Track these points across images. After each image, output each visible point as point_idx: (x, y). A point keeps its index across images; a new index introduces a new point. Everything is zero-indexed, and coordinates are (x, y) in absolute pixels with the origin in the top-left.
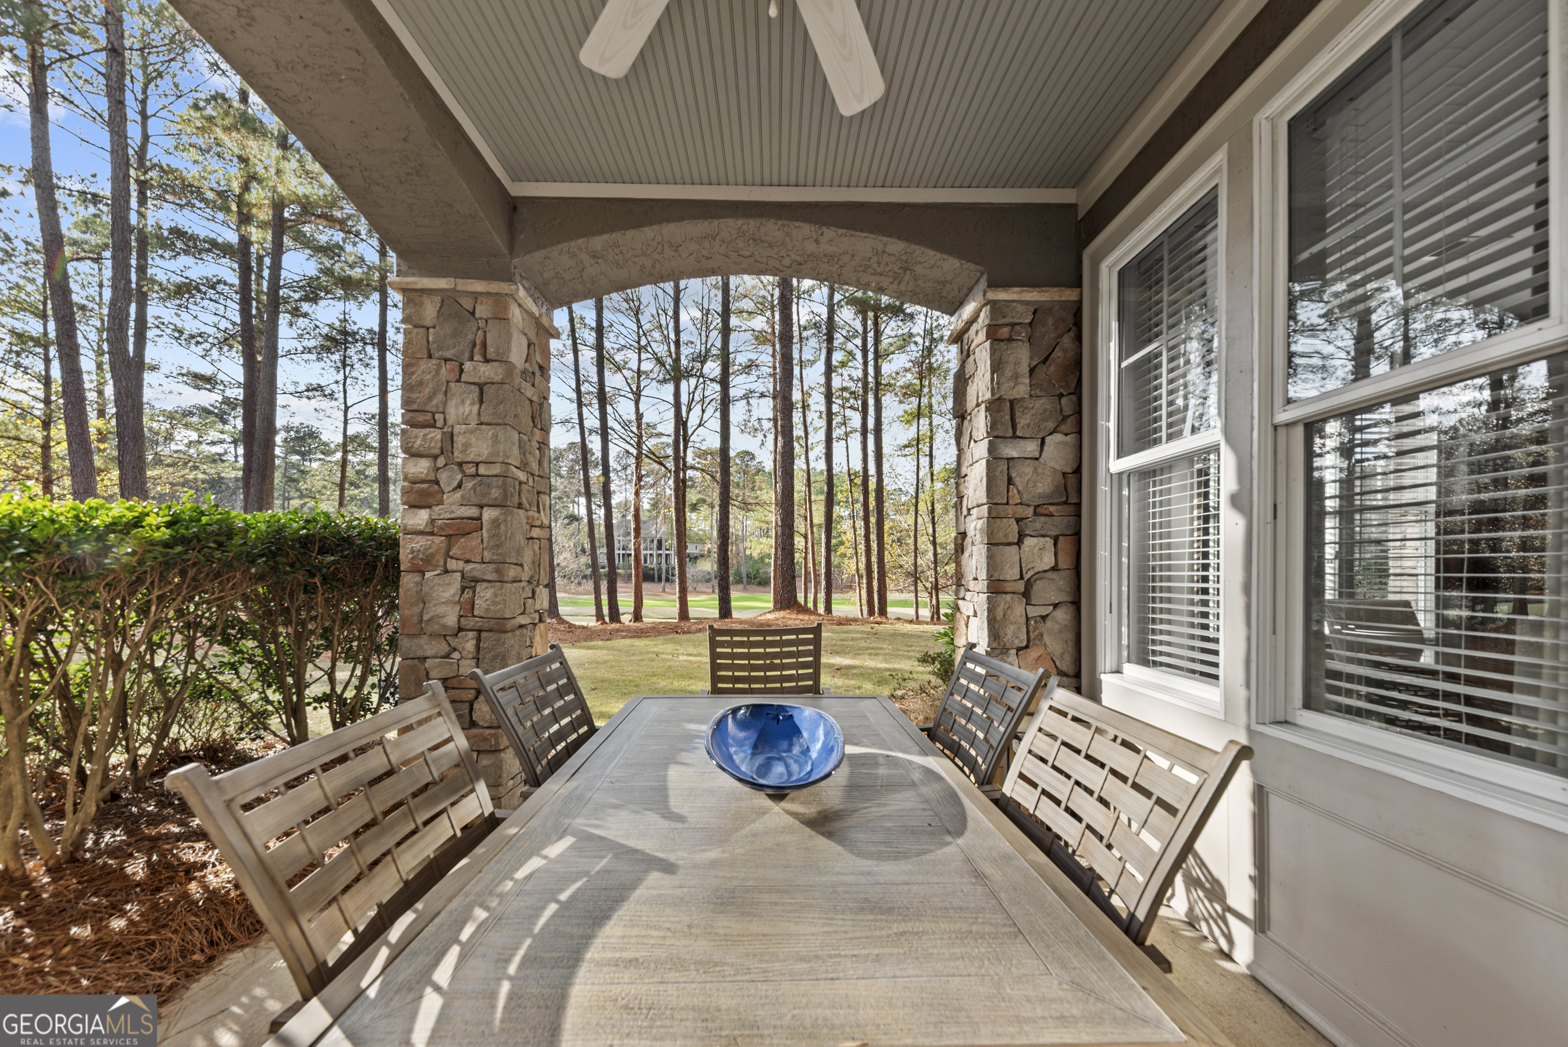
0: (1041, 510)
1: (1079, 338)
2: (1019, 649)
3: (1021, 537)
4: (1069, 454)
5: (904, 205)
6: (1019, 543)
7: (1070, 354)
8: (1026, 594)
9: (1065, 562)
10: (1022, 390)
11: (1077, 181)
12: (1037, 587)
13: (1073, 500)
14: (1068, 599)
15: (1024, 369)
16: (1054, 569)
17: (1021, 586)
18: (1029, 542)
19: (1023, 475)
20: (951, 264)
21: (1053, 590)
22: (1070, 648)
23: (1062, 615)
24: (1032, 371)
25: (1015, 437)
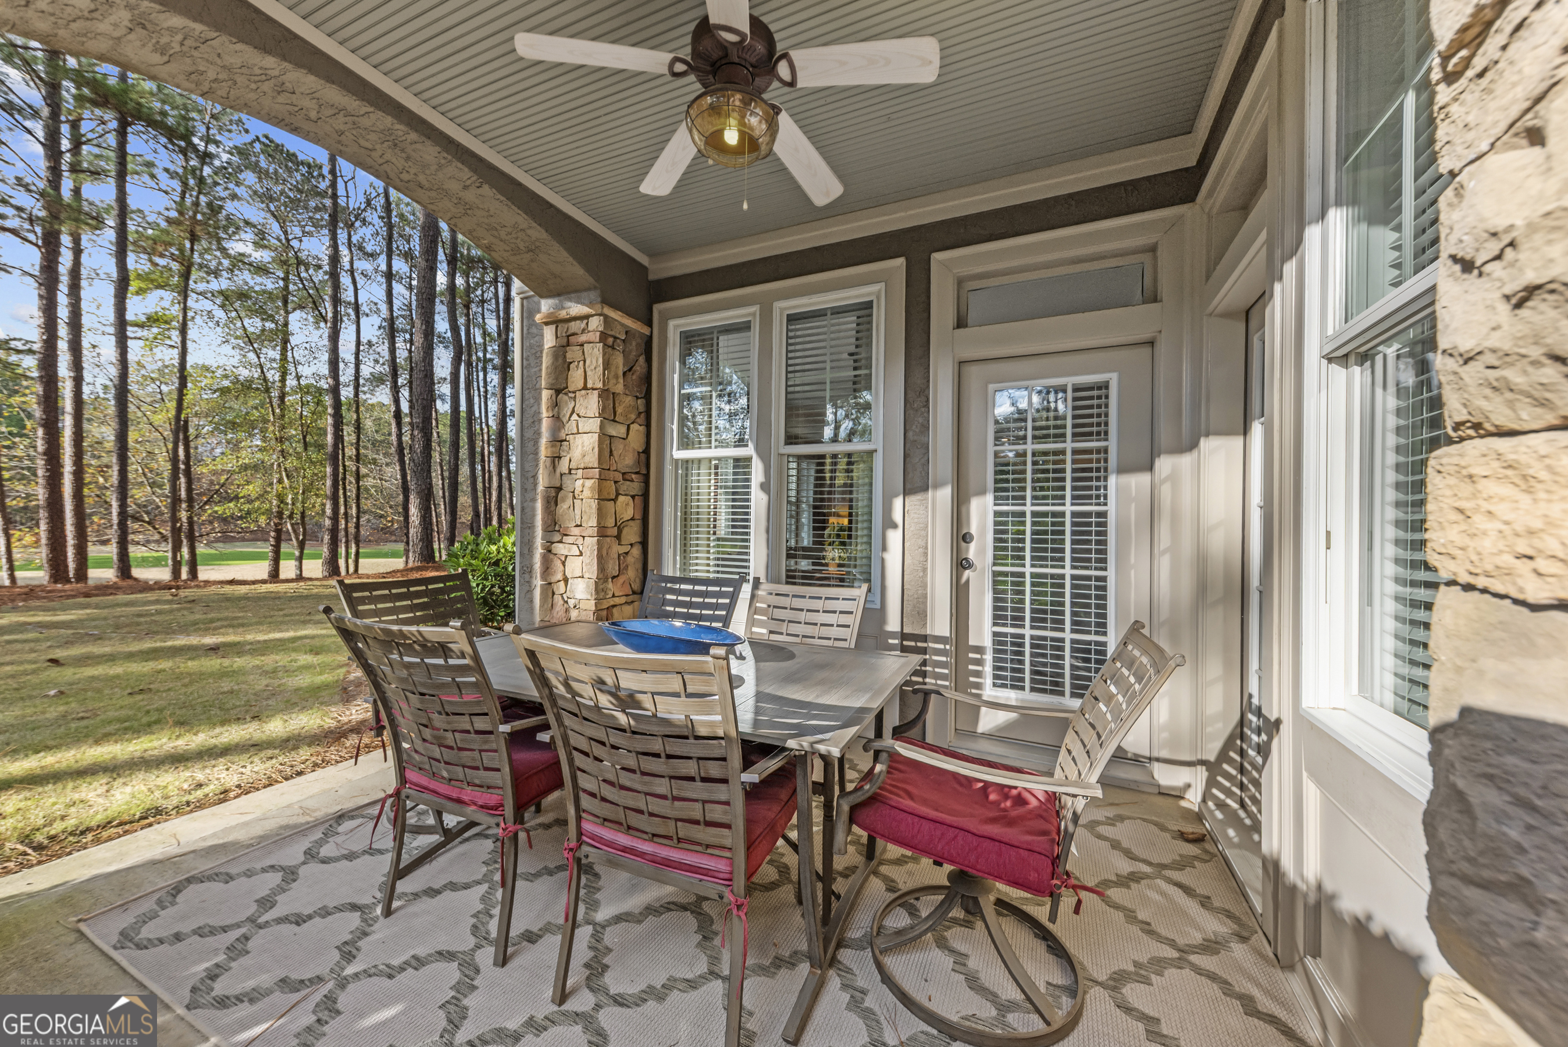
0: (627, 477)
1: (649, 360)
2: (613, 578)
3: (618, 494)
4: (642, 439)
5: (551, 206)
6: (615, 500)
7: (645, 370)
8: (618, 537)
9: (638, 516)
10: (619, 388)
11: (652, 254)
12: (625, 531)
13: (644, 472)
14: (639, 540)
15: (621, 373)
16: (632, 519)
17: (615, 531)
18: (621, 498)
19: (618, 447)
20: (579, 271)
21: (632, 534)
22: (640, 575)
23: (636, 551)
24: (624, 374)
25: (614, 421)
